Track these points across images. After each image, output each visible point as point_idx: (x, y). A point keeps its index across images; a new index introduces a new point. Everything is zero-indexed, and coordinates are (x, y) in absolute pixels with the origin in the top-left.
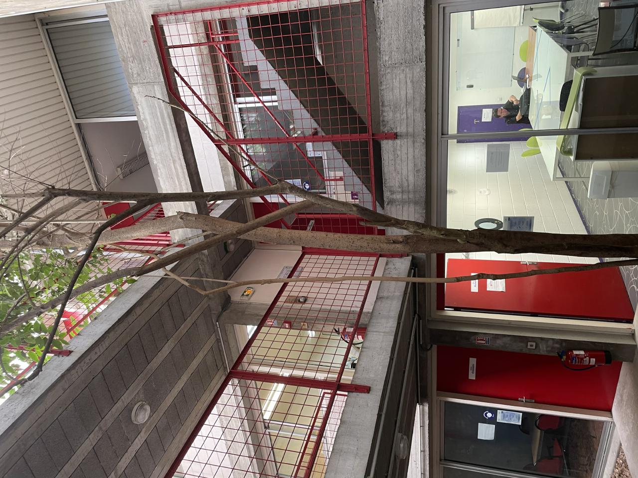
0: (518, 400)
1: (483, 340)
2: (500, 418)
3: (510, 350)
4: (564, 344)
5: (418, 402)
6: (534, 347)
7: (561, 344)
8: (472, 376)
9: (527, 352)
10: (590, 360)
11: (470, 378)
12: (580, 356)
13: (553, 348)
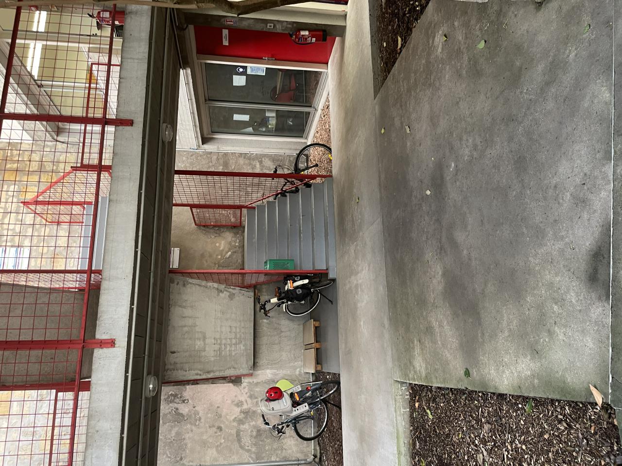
0: (262, 59)
1: (231, 22)
2: (249, 72)
3: (253, 29)
4: (295, 25)
5: (181, 67)
6: (272, 27)
7: (293, 25)
8: (226, 43)
9: (267, 30)
10: (311, 40)
11: (224, 44)
12: (304, 37)
13: (287, 27)
